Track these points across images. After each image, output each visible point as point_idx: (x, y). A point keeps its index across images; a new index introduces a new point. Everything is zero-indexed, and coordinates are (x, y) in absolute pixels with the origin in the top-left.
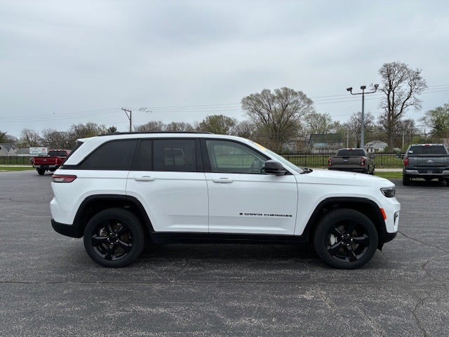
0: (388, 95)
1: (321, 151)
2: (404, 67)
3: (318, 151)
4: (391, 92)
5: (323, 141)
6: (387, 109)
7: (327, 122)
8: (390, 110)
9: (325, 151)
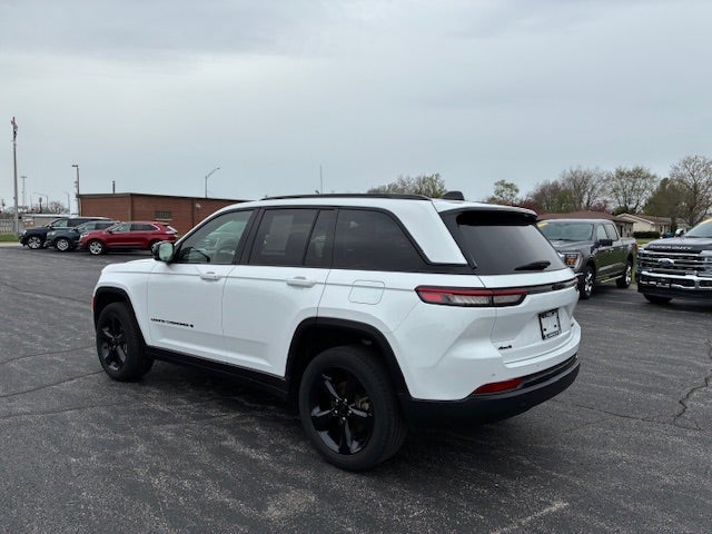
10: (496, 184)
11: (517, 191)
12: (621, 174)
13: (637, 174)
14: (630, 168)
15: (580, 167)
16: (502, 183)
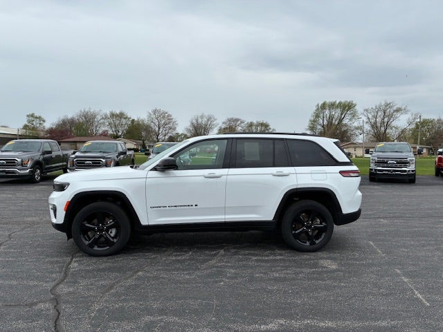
10: (28, 116)
11: (44, 121)
12: (113, 115)
13: (121, 116)
14: (118, 112)
15: (90, 108)
16: (32, 115)
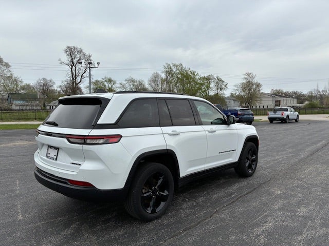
0: (72, 69)
1: (21, 108)
2: (80, 51)
3: (18, 108)
4: (74, 67)
5: (22, 99)
6: (71, 78)
7: (20, 83)
8: (73, 79)
9: (24, 108)
